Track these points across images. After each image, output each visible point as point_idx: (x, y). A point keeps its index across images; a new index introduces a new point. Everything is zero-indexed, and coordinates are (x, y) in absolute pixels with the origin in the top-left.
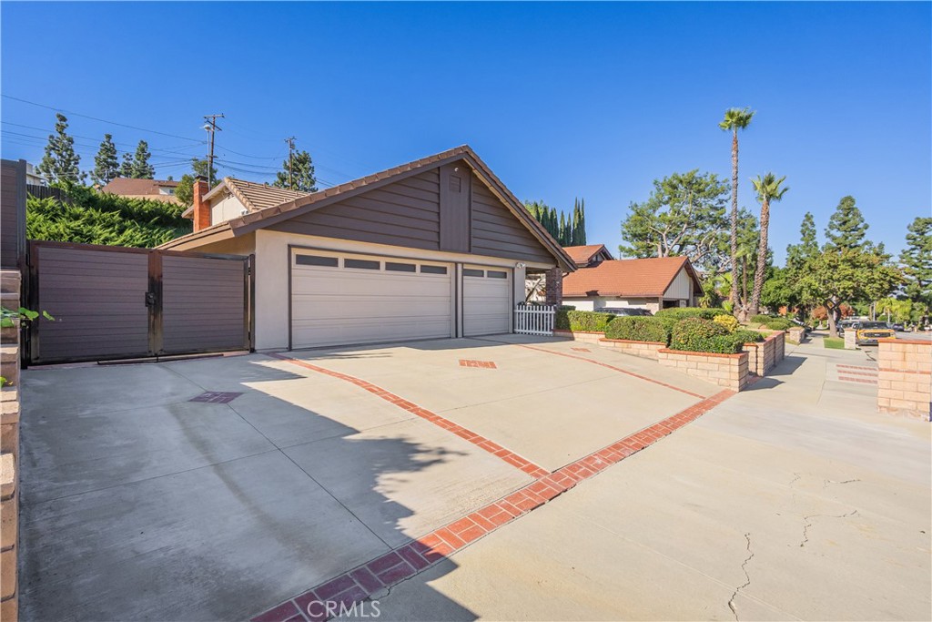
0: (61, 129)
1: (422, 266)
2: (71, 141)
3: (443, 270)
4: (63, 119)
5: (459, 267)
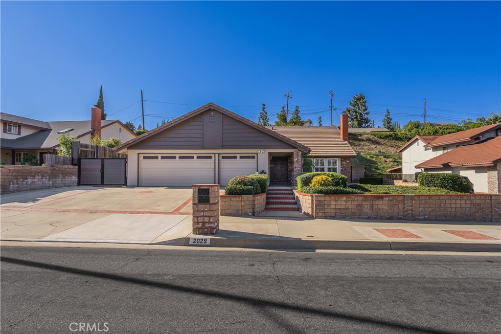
0: (264, 109)
1: (197, 157)
2: (266, 113)
3: (210, 157)
4: (264, 105)
5: (217, 155)
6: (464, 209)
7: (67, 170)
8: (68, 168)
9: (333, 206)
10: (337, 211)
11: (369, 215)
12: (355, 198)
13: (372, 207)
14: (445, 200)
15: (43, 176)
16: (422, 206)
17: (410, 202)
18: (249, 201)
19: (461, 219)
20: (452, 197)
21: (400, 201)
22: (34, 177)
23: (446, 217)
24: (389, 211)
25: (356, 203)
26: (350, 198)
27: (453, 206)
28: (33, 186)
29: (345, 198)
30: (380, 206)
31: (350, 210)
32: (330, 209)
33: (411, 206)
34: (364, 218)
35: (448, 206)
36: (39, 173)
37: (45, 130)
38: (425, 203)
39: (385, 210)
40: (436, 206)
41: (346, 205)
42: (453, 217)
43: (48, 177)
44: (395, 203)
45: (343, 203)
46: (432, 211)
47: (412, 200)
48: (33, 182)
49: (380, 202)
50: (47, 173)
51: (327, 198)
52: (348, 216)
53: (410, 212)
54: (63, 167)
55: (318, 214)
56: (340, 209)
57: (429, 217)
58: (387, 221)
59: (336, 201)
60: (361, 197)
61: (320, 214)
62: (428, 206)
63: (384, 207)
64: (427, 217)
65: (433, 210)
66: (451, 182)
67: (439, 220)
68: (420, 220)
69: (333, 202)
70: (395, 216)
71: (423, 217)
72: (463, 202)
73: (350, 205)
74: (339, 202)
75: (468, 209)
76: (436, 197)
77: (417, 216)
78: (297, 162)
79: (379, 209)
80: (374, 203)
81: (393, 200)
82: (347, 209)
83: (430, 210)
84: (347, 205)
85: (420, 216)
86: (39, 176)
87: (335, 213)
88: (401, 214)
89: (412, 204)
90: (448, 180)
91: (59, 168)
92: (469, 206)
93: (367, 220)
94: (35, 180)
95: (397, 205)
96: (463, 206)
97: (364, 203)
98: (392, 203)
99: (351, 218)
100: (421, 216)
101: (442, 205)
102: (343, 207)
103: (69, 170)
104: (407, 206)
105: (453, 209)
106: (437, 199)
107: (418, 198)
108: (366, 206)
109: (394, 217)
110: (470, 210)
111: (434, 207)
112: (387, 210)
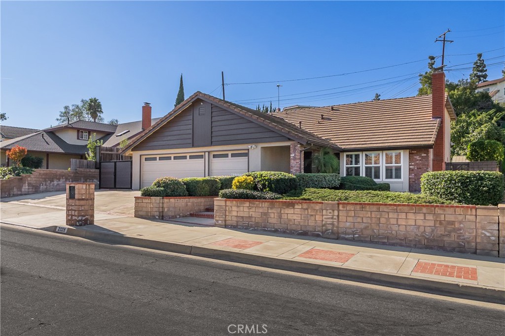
1: (190, 156)
3: (201, 157)
5: (207, 154)
6: (422, 229)
7: (89, 173)
8: (90, 171)
9: (234, 214)
10: (239, 220)
11: (276, 227)
12: (259, 204)
13: (280, 217)
14: (388, 212)
15: (66, 179)
16: (350, 219)
17: (330, 213)
18: (156, 203)
19: (415, 245)
20: (399, 208)
21: (317, 210)
22: (59, 179)
23: (388, 238)
24: (301, 224)
25: (261, 210)
26: (254, 204)
27: (401, 222)
28: (58, 187)
29: (248, 203)
30: (290, 217)
31: (253, 220)
32: (232, 216)
33: (332, 218)
34: (270, 231)
35: (393, 221)
36: (63, 176)
37: (110, 134)
38: (355, 216)
39: (296, 223)
40: (371, 220)
41: (249, 212)
42: (401, 240)
43: (71, 180)
44: (310, 213)
45: (246, 210)
46: (366, 228)
47: (333, 211)
48: (58, 184)
49: (290, 211)
50: (69, 176)
51: (229, 203)
52: (251, 227)
53: (330, 227)
54: (85, 170)
55: (218, 222)
56: (243, 217)
57: (360, 236)
58: (299, 237)
59: (238, 207)
60: (266, 203)
61: (220, 222)
62: (359, 220)
63: (295, 218)
64: (357, 236)
65: (368, 227)
66: (458, 187)
67: (377, 243)
68: (346, 239)
69: (234, 208)
70: (311, 231)
71: (351, 236)
72: (420, 217)
73: (253, 213)
74: (242, 209)
75: (428, 230)
76: (372, 206)
77: (343, 233)
78: (295, 159)
79: (290, 220)
80: (282, 212)
81: (307, 209)
82: (250, 217)
83: (363, 226)
84: (251, 213)
85: (346, 234)
86: (63, 179)
87: (237, 222)
88: (319, 229)
89: (333, 216)
90: (455, 183)
91: (81, 171)
92: (432, 224)
93: (273, 234)
94: (60, 182)
95: (312, 215)
96: (420, 223)
97: (270, 211)
98: (306, 213)
99: (255, 230)
100: (349, 234)
101: (383, 220)
102: (246, 215)
103: (91, 173)
104: (326, 218)
105: (402, 228)
106: (375, 209)
107: (343, 207)
108: (272, 215)
109: (309, 233)
110: (433, 231)
111: (369, 221)
112: (299, 222)
